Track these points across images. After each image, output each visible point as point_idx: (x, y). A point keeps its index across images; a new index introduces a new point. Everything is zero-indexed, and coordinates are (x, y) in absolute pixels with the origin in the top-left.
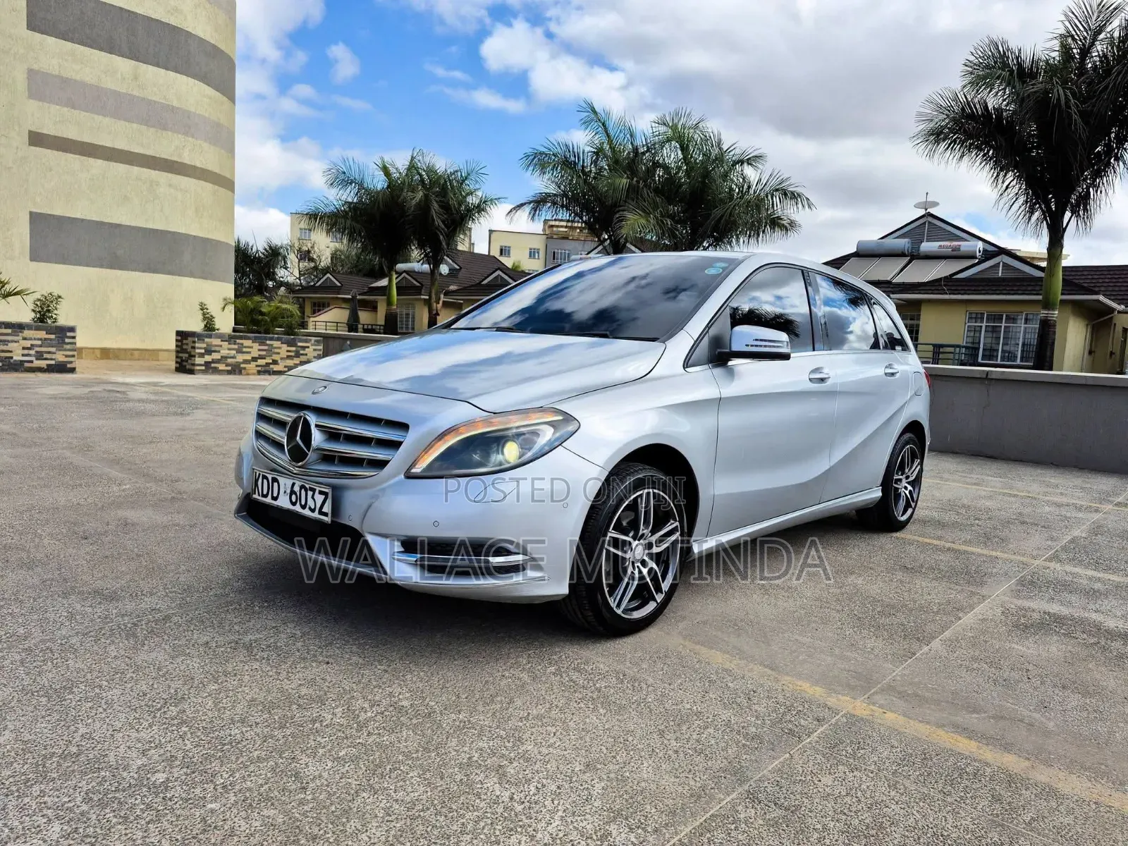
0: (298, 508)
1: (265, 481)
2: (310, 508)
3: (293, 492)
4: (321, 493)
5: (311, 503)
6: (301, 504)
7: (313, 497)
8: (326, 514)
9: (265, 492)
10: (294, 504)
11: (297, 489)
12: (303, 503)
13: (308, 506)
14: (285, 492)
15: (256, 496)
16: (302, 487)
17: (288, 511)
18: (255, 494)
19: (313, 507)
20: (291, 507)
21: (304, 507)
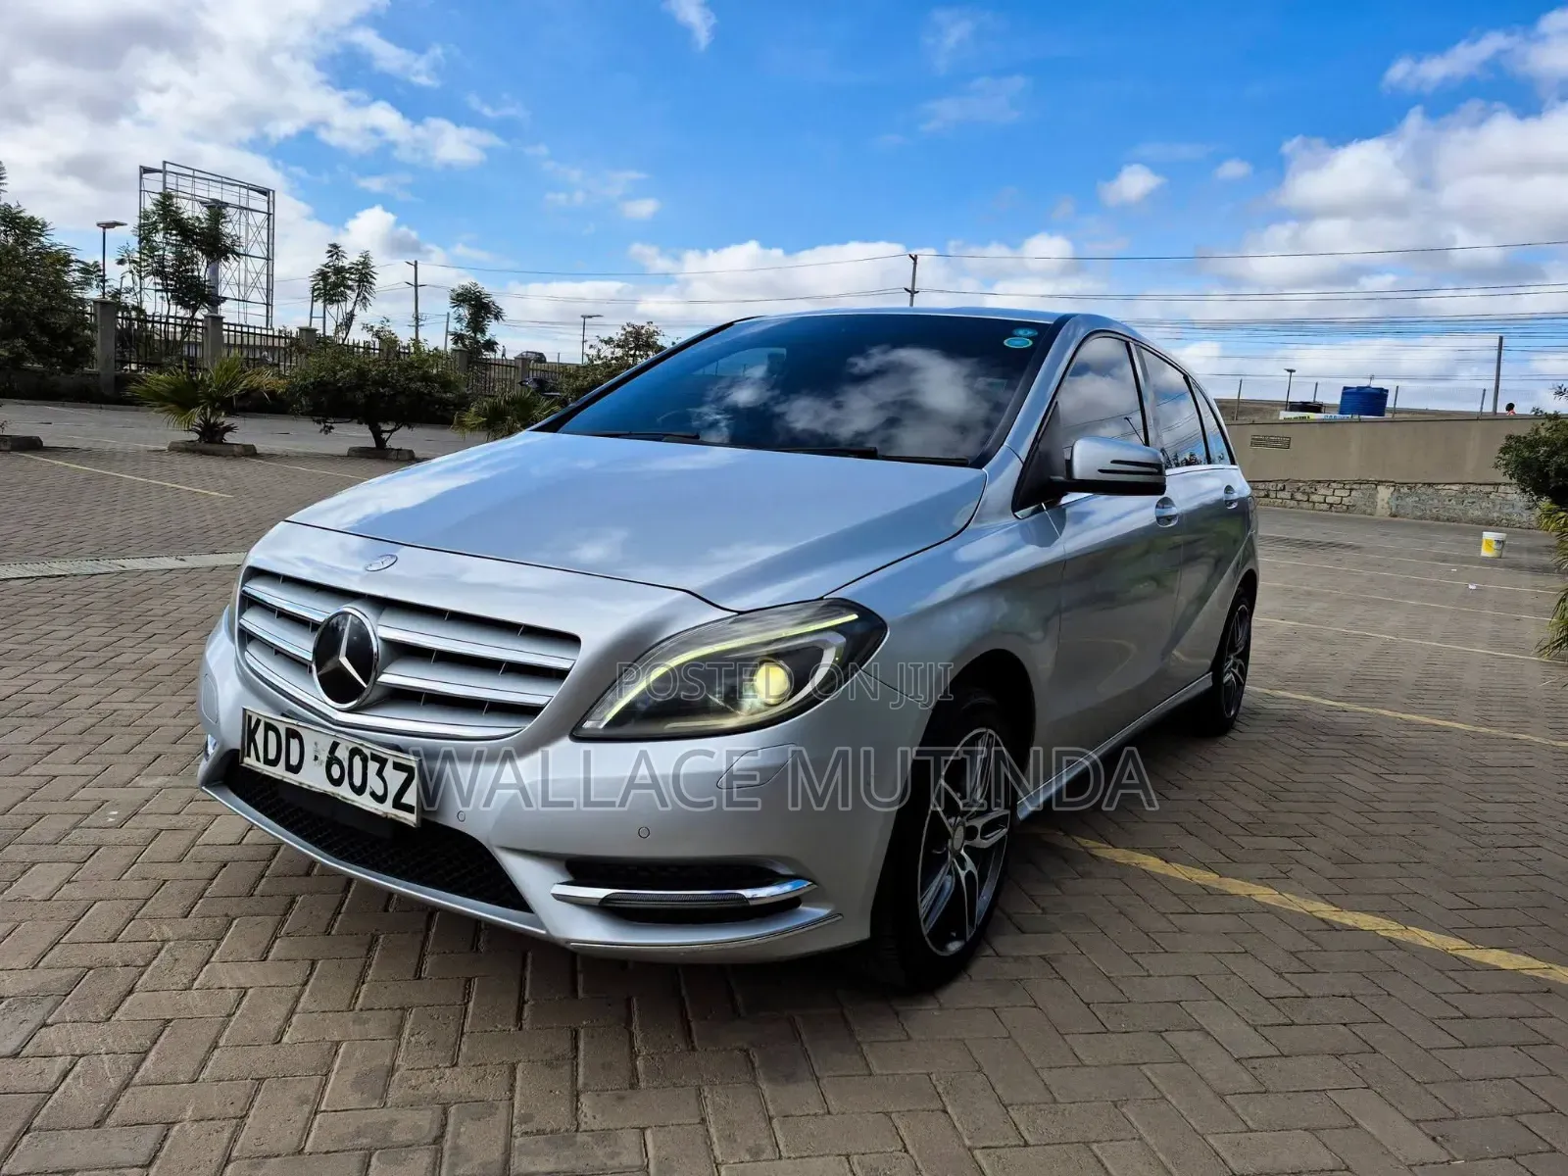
0: (344, 792)
1: (272, 735)
2: (373, 794)
3: (333, 760)
4: (397, 766)
5: (375, 784)
6: (352, 785)
7: (380, 773)
8: (409, 809)
9: (272, 755)
10: (337, 783)
11: (342, 753)
12: (358, 782)
13: (368, 790)
14: (316, 758)
15: (250, 761)
16: (354, 752)
17: (324, 796)
18: (249, 755)
19: (380, 792)
20: (329, 788)
21: (359, 791)
